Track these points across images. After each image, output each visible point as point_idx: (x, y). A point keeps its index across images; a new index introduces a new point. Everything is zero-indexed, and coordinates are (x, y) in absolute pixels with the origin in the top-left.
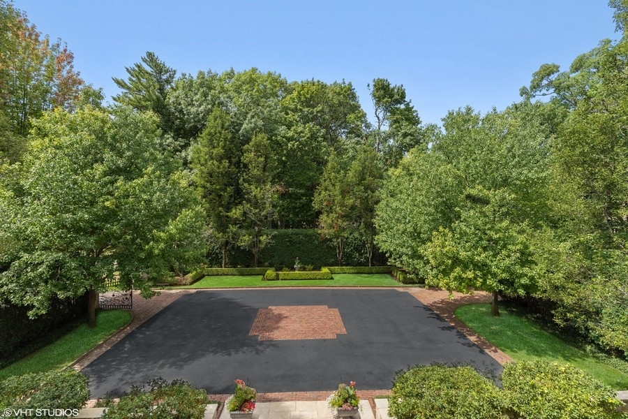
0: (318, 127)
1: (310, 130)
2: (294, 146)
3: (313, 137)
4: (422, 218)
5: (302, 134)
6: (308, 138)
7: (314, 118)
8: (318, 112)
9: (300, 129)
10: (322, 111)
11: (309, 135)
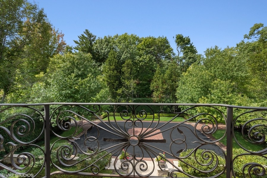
0: (152, 56)
1: (149, 57)
2: (142, 64)
3: (150, 60)
4: (195, 93)
5: (145, 59)
6: (148, 61)
7: (150, 53)
8: (152, 50)
9: (145, 57)
10: (154, 49)
11: (148, 60)
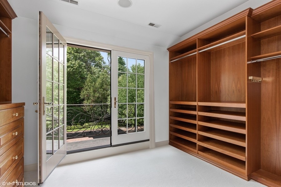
0: (82, 62)
1: (79, 64)
2: (70, 70)
3: (80, 66)
4: (124, 101)
5: (74, 65)
6: (77, 67)
7: (79, 58)
8: (82, 56)
9: (73, 63)
10: (84, 56)
11: (78, 66)
